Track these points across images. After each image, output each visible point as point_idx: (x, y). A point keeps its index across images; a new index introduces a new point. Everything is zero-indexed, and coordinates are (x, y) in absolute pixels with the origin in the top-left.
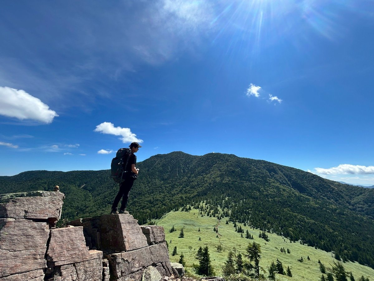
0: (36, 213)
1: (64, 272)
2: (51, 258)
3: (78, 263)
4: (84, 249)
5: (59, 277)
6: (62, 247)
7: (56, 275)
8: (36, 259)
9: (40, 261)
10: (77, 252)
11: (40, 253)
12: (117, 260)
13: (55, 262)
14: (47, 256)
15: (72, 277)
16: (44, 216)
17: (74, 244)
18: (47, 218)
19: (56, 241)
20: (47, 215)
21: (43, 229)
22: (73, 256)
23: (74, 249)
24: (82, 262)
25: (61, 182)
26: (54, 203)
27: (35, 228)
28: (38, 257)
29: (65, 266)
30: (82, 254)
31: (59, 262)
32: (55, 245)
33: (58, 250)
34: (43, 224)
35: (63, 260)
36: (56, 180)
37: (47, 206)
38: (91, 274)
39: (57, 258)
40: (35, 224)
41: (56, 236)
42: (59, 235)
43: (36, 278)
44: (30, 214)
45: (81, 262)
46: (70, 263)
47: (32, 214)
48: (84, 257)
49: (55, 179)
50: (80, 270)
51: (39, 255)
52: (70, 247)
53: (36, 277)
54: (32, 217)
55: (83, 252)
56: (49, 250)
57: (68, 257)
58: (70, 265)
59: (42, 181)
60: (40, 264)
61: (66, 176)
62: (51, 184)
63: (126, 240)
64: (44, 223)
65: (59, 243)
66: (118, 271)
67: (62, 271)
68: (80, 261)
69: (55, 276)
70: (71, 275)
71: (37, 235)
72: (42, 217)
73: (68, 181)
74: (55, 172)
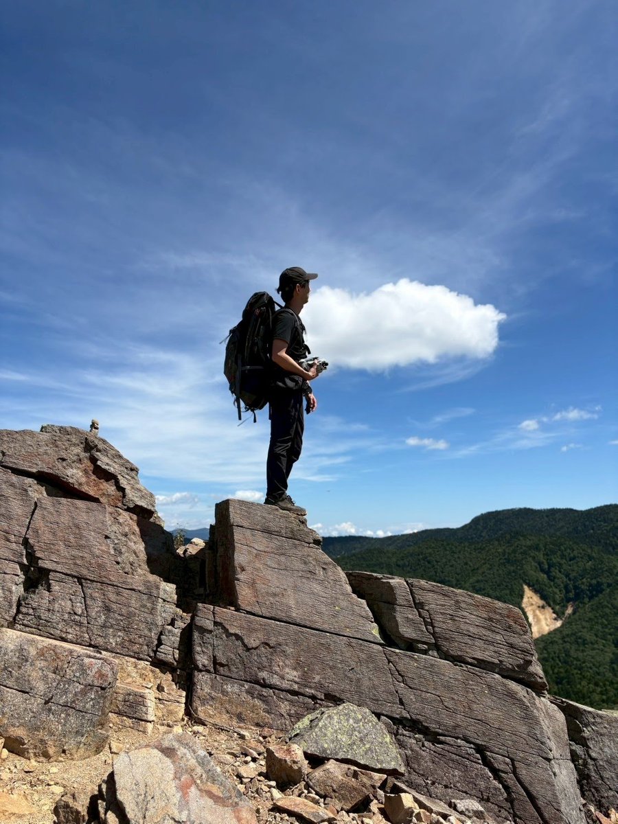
0: (18, 459)
1: (56, 587)
2: (32, 547)
3: (89, 582)
4: (104, 556)
5: (44, 591)
6: (54, 534)
7: (42, 586)
8: (8, 540)
9: (14, 546)
10: (86, 555)
11: (16, 533)
12: (198, 618)
13: (39, 558)
14: (26, 542)
15: (72, 606)
16: (30, 467)
17: (81, 537)
18: (34, 470)
19: (43, 517)
20: (36, 464)
21: (26, 491)
22: (78, 562)
23: (80, 547)
24: (99, 584)
25: (578, 544)
26: (57, 447)
27: (12, 485)
28: (12, 538)
29: (58, 574)
30: (99, 566)
31: (47, 562)
32: (42, 524)
33: (46, 537)
34: (26, 481)
35: (55, 560)
36: (563, 540)
37: (41, 450)
38: (122, 621)
39: (44, 552)
40: (14, 478)
41: (45, 508)
42: (52, 509)
43: (6, 575)
44: (7, 459)
45: (97, 582)
46: (69, 572)
47: (11, 460)
48: (103, 574)
49: (558, 533)
50: (93, 598)
51: (15, 536)
52: (72, 540)
53: (5, 573)
54: (11, 465)
55: (100, 561)
56: (30, 532)
57: (65, 557)
58: (70, 578)
59: (529, 543)
60: (14, 552)
61: (587, 523)
62: (553, 552)
63: (241, 576)
64: (29, 479)
65: (49, 524)
66: (198, 649)
67: (51, 581)
68: (92, 579)
69: (40, 587)
70: (71, 600)
71: (15, 499)
72: (25, 466)
73: (600, 542)
74: (553, 512)
